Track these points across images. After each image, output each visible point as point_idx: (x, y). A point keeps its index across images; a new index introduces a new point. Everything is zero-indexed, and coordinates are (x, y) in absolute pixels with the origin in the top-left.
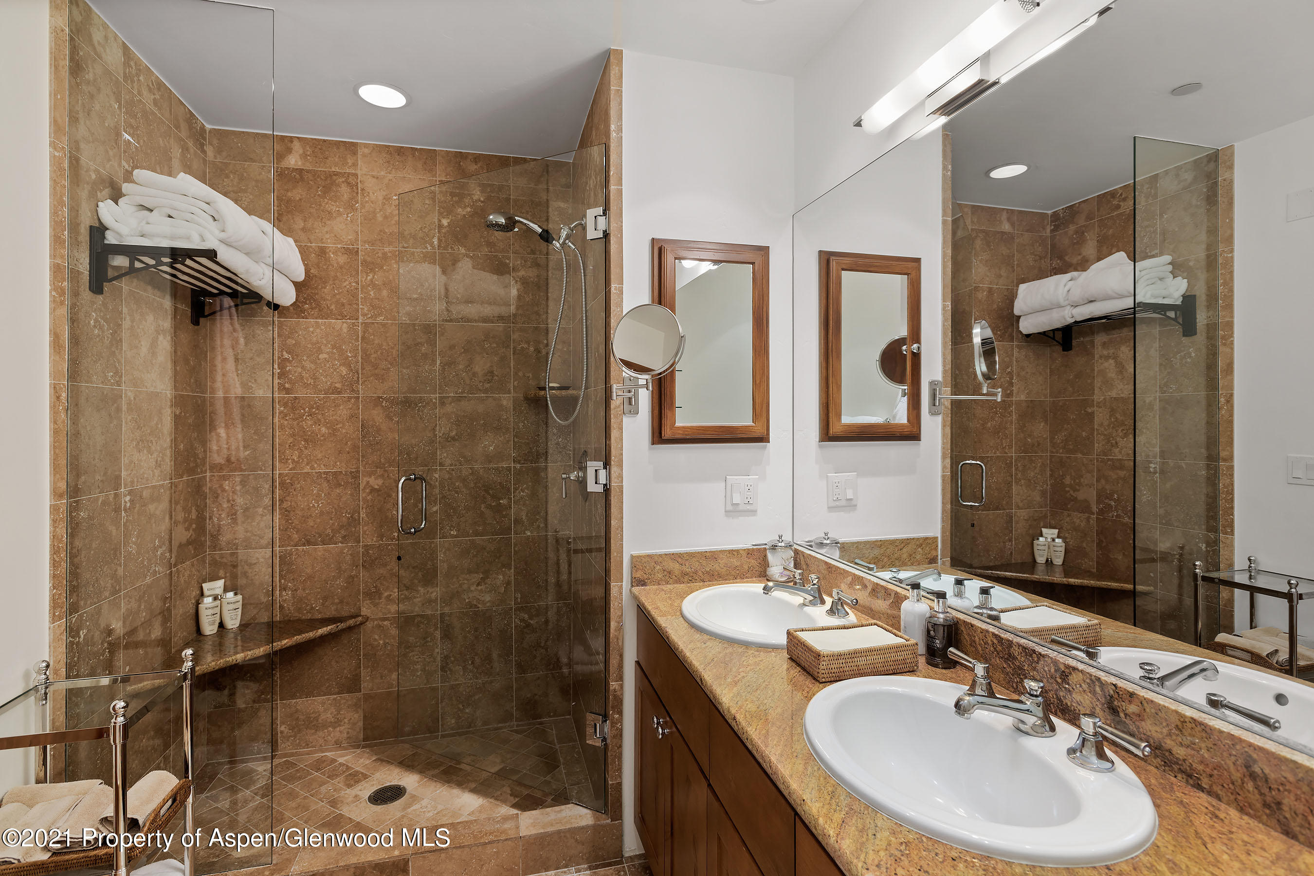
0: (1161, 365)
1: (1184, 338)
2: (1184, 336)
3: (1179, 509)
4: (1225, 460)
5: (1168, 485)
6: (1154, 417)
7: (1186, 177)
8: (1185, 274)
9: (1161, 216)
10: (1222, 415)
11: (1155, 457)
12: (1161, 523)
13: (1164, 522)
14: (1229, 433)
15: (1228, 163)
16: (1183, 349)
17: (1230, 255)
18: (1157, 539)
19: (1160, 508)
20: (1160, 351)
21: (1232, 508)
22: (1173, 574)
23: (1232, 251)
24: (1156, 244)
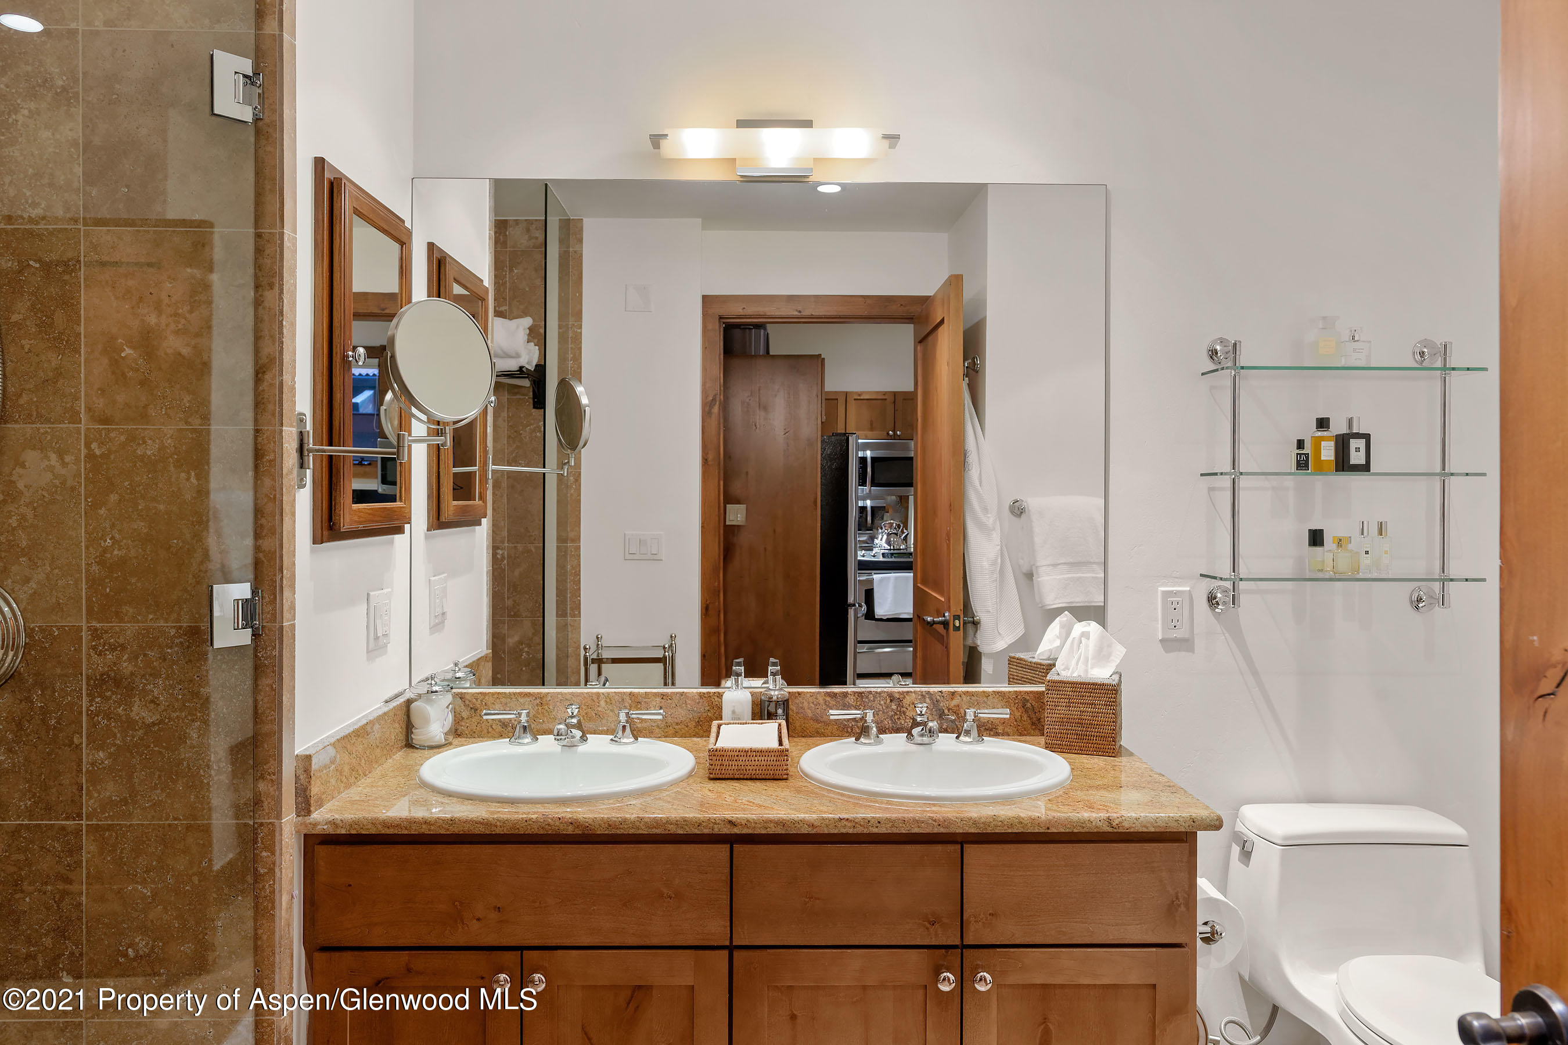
0: (509, 437)
1: (534, 410)
2: (534, 408)
3: (528, 597)
4: (573, 541)
5: (517, 573)
6: (502, 496)
7: (537, 235)
8: (536, 341)
9: (511, 270)
10: (571, 495)
11: (503, 542)
12: (509, 616)
13: (512, 613)
14: (577, 513)
15: (578, 236)
16: (532, 422)
17: (579, 331)
18: (505, 635)
19: (508, 598)
20: (508, 422)
21: (579, 589)
22: (522, 669)
23: (581, 327)
24: (505, 299)
